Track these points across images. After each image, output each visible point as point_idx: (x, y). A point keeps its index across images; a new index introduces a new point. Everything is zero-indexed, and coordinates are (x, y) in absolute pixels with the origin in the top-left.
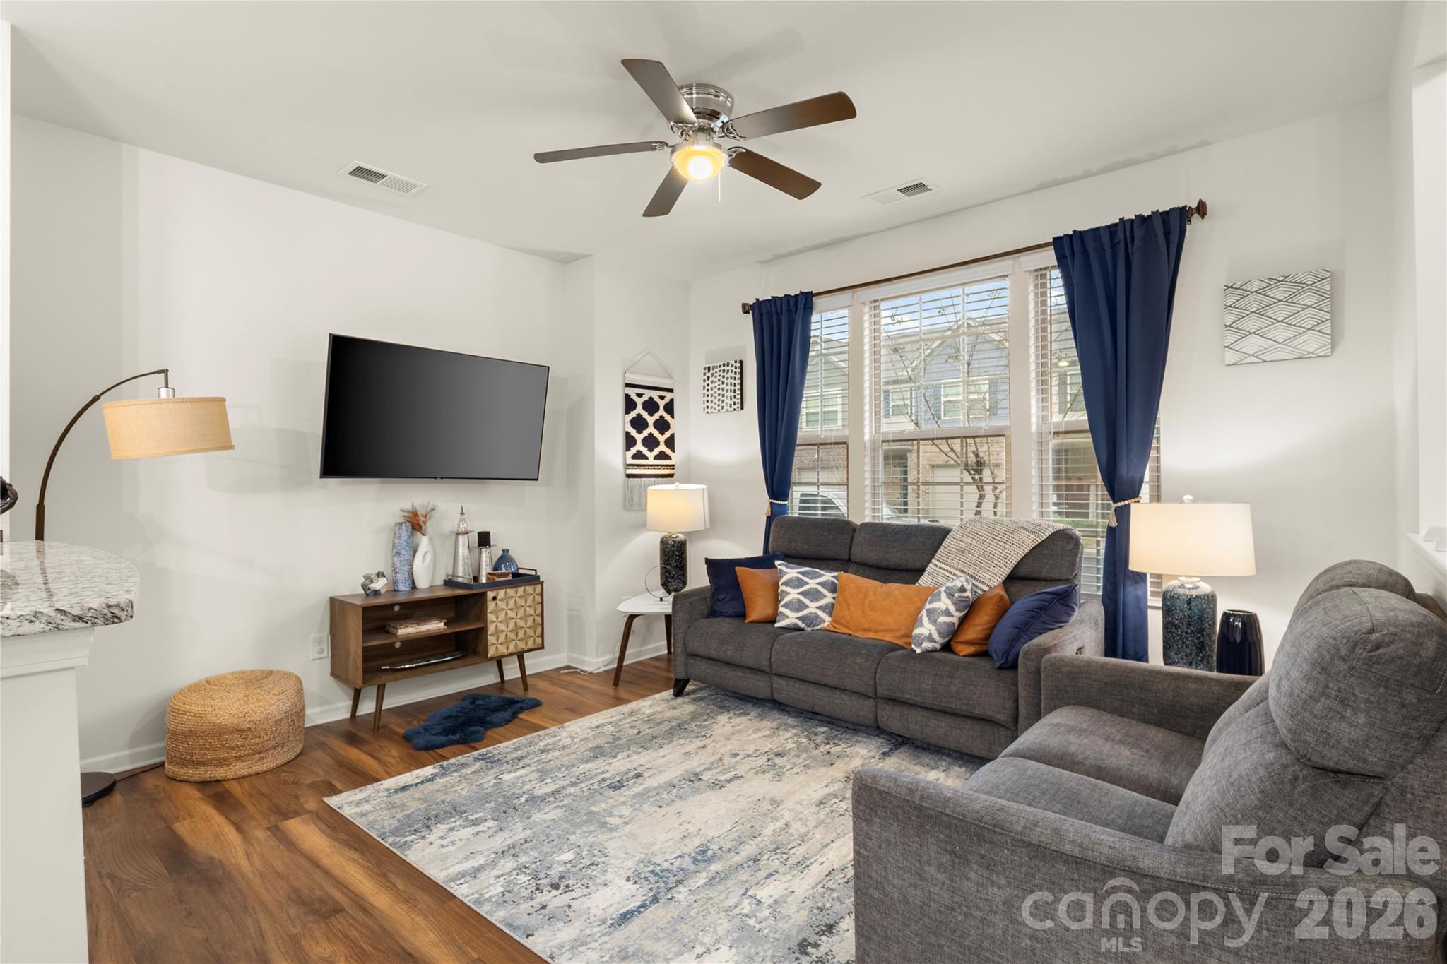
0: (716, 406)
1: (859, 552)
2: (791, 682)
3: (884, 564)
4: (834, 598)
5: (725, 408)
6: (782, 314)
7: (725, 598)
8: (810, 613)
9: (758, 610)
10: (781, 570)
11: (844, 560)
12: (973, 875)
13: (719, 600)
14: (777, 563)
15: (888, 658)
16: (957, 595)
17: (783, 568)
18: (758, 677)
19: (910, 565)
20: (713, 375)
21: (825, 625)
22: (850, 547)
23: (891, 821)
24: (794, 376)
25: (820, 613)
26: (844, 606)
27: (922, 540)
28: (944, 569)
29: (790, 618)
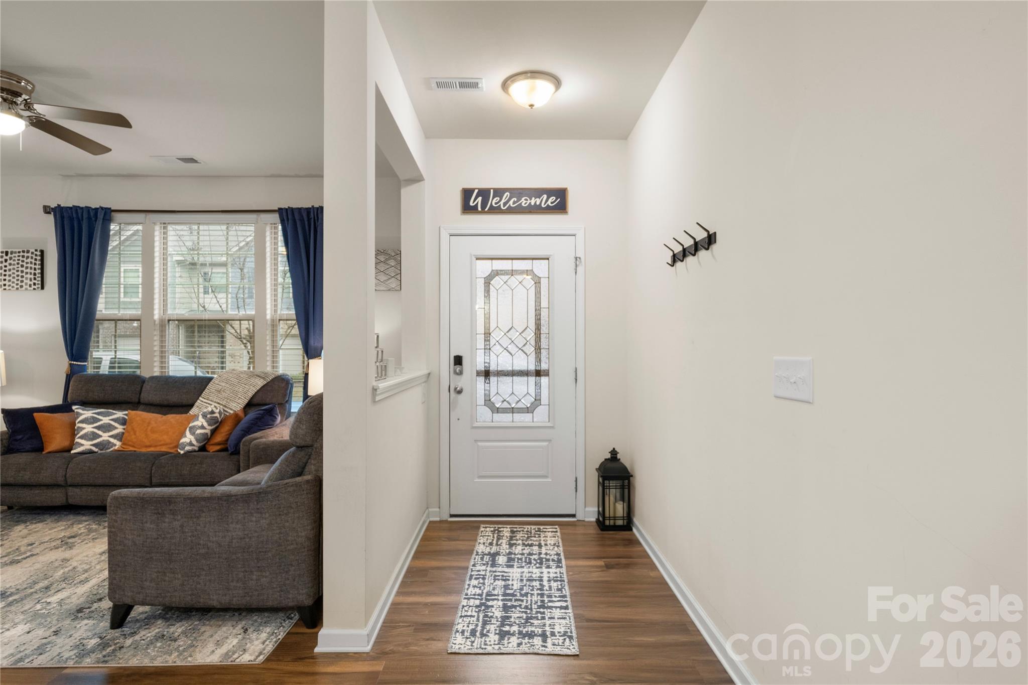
0: (14, 285)
1: (146, 396)
2: (84, 489)
3: (166, 403)
4: (124, 429)
5: (24, 287)
6: (82, 220)
7: (22, 438)
8: (103, 440)
9: (55, 442)
10: (77, 412)
11: (135, 403)
12: (167, 520)
13: (16, 440)
14: (74, 407)
15: (160, 460)
16: (209, 416)
17: (80, 411)
18: (54, 491)
19: (185, 402)
20: (11, 258)
21: (116, 448)
22: (140, 394)
23: (128, 510)
24: (93, 269)
25: (112, 440)
26: (132, 433)
27: (193, 386)
28: (207, 403)
29: (86, 445)
